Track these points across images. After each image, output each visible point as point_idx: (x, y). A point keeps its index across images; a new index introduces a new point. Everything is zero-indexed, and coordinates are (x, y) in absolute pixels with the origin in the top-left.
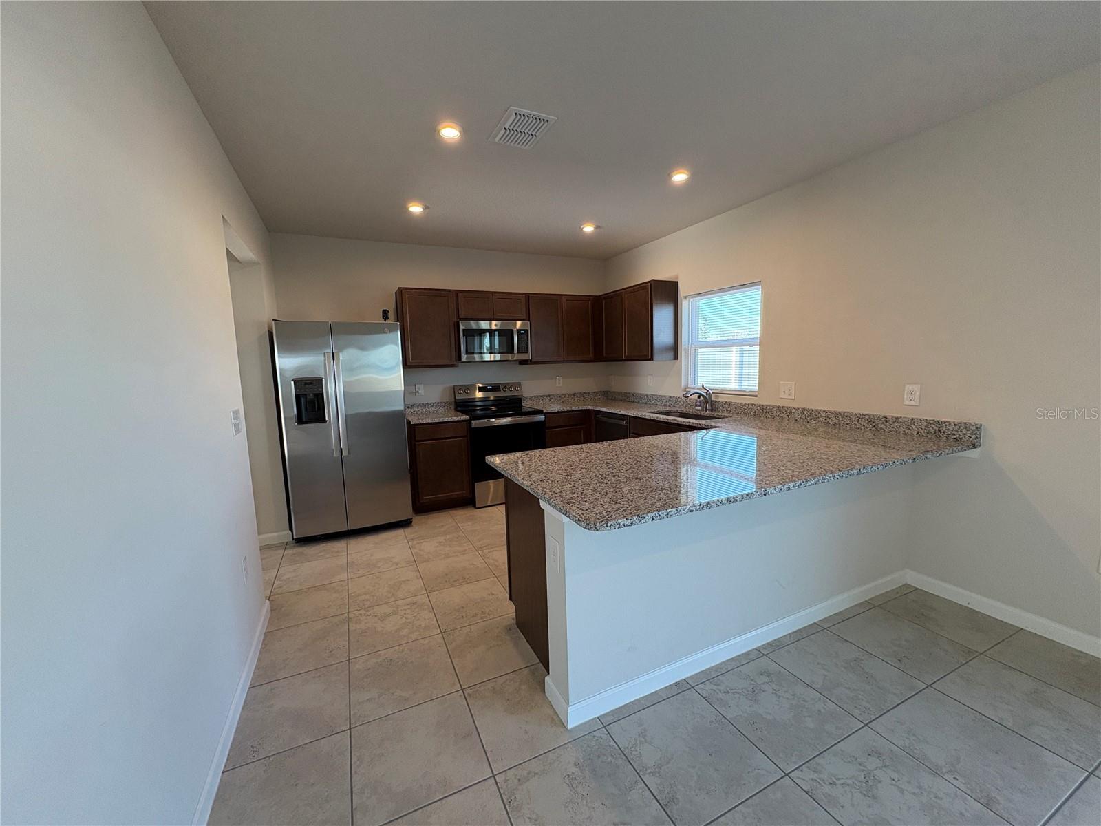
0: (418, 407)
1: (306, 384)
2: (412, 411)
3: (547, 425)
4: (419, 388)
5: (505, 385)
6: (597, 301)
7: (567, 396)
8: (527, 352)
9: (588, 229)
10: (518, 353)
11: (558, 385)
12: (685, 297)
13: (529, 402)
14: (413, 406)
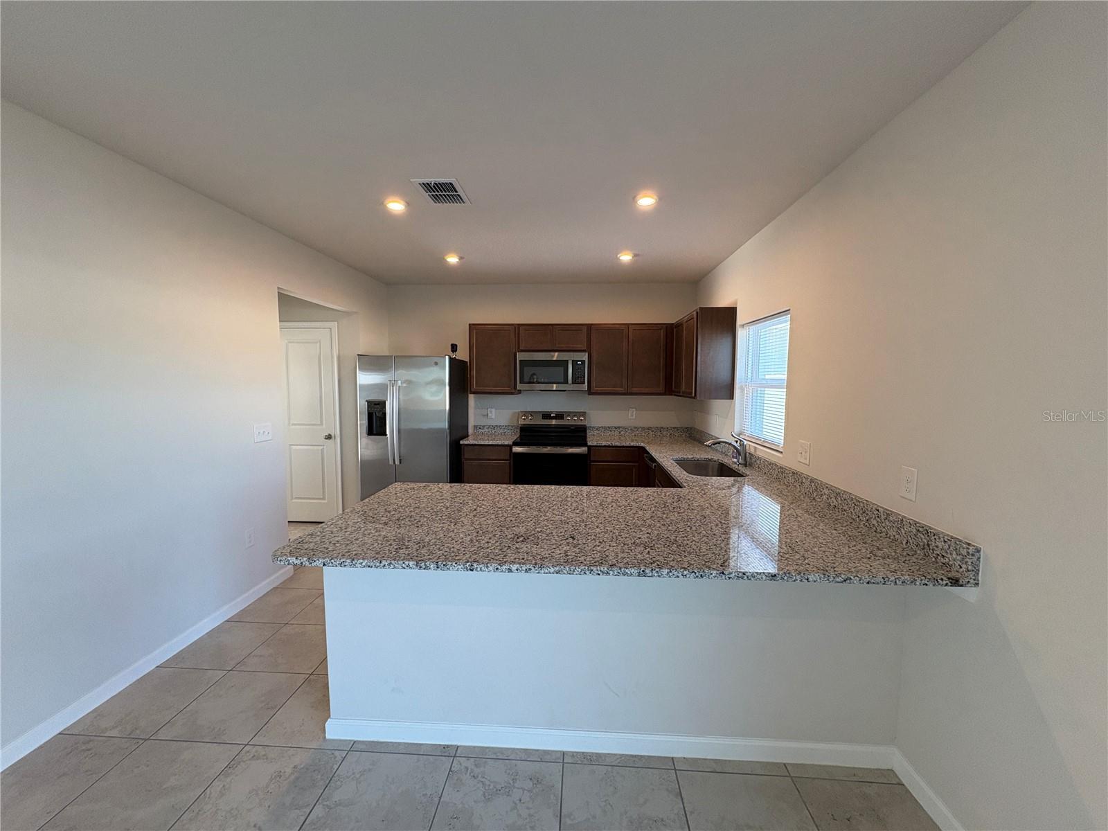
0: (488, 428)
1: (375, 404)
2: (483, 431)
3: (592, 459)
4: (491, 412)
5: (569, 414)
6: (670, 329)
7: (640, 429)
8: (584, 383)
9: (626, 258)
10: (573, 383)
12: (743, 326)
13: (596, 432)
14: (483, 427)
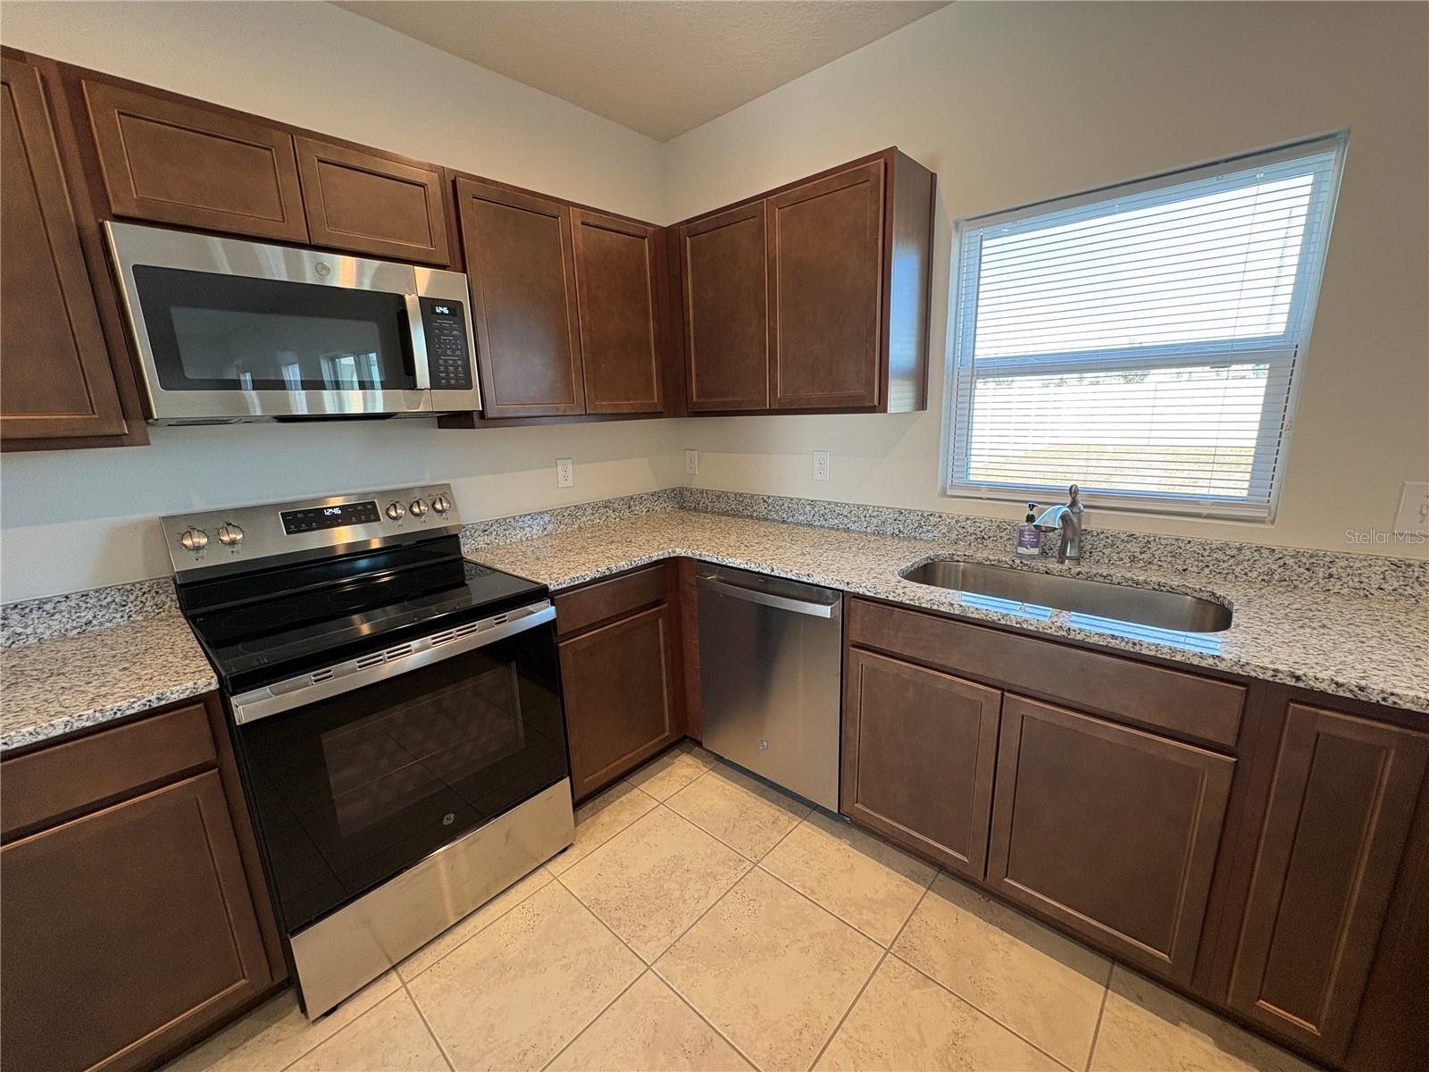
5: (394, 497)
6: (669, 241)
7: (589, 511)
8: (469, 386)
10: (433, 384)
11: (562, 483)
13: (482, 541)
